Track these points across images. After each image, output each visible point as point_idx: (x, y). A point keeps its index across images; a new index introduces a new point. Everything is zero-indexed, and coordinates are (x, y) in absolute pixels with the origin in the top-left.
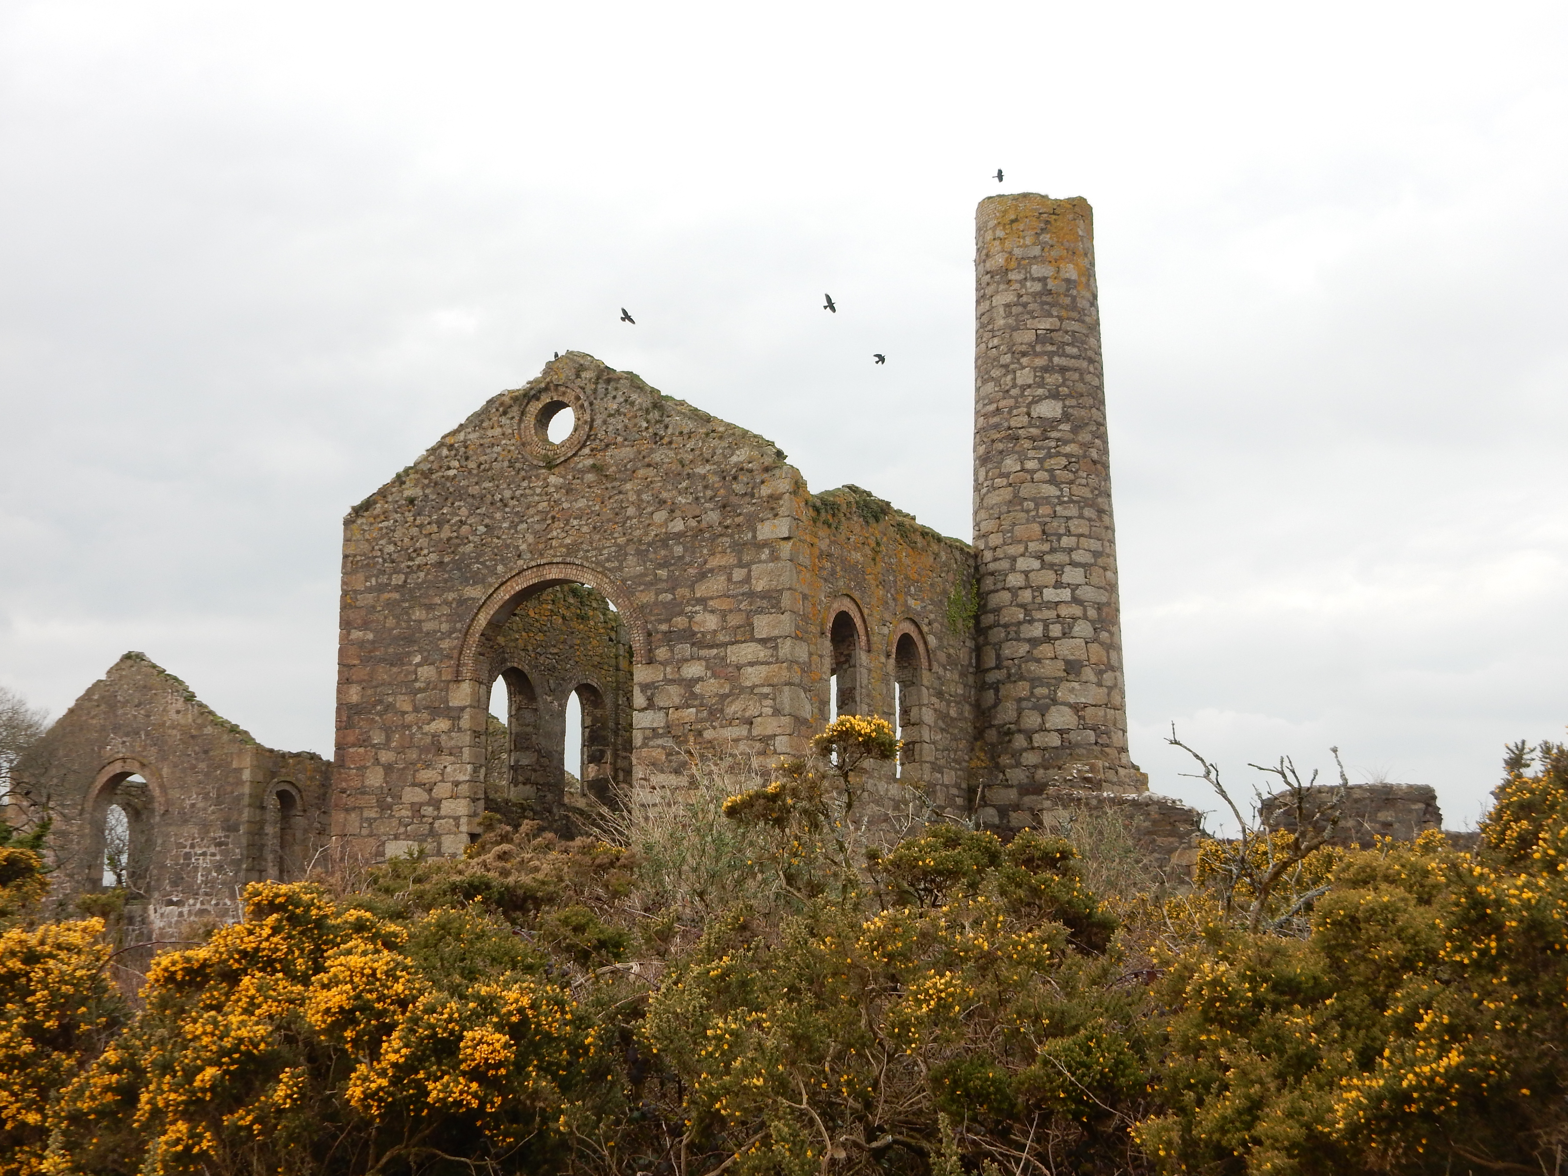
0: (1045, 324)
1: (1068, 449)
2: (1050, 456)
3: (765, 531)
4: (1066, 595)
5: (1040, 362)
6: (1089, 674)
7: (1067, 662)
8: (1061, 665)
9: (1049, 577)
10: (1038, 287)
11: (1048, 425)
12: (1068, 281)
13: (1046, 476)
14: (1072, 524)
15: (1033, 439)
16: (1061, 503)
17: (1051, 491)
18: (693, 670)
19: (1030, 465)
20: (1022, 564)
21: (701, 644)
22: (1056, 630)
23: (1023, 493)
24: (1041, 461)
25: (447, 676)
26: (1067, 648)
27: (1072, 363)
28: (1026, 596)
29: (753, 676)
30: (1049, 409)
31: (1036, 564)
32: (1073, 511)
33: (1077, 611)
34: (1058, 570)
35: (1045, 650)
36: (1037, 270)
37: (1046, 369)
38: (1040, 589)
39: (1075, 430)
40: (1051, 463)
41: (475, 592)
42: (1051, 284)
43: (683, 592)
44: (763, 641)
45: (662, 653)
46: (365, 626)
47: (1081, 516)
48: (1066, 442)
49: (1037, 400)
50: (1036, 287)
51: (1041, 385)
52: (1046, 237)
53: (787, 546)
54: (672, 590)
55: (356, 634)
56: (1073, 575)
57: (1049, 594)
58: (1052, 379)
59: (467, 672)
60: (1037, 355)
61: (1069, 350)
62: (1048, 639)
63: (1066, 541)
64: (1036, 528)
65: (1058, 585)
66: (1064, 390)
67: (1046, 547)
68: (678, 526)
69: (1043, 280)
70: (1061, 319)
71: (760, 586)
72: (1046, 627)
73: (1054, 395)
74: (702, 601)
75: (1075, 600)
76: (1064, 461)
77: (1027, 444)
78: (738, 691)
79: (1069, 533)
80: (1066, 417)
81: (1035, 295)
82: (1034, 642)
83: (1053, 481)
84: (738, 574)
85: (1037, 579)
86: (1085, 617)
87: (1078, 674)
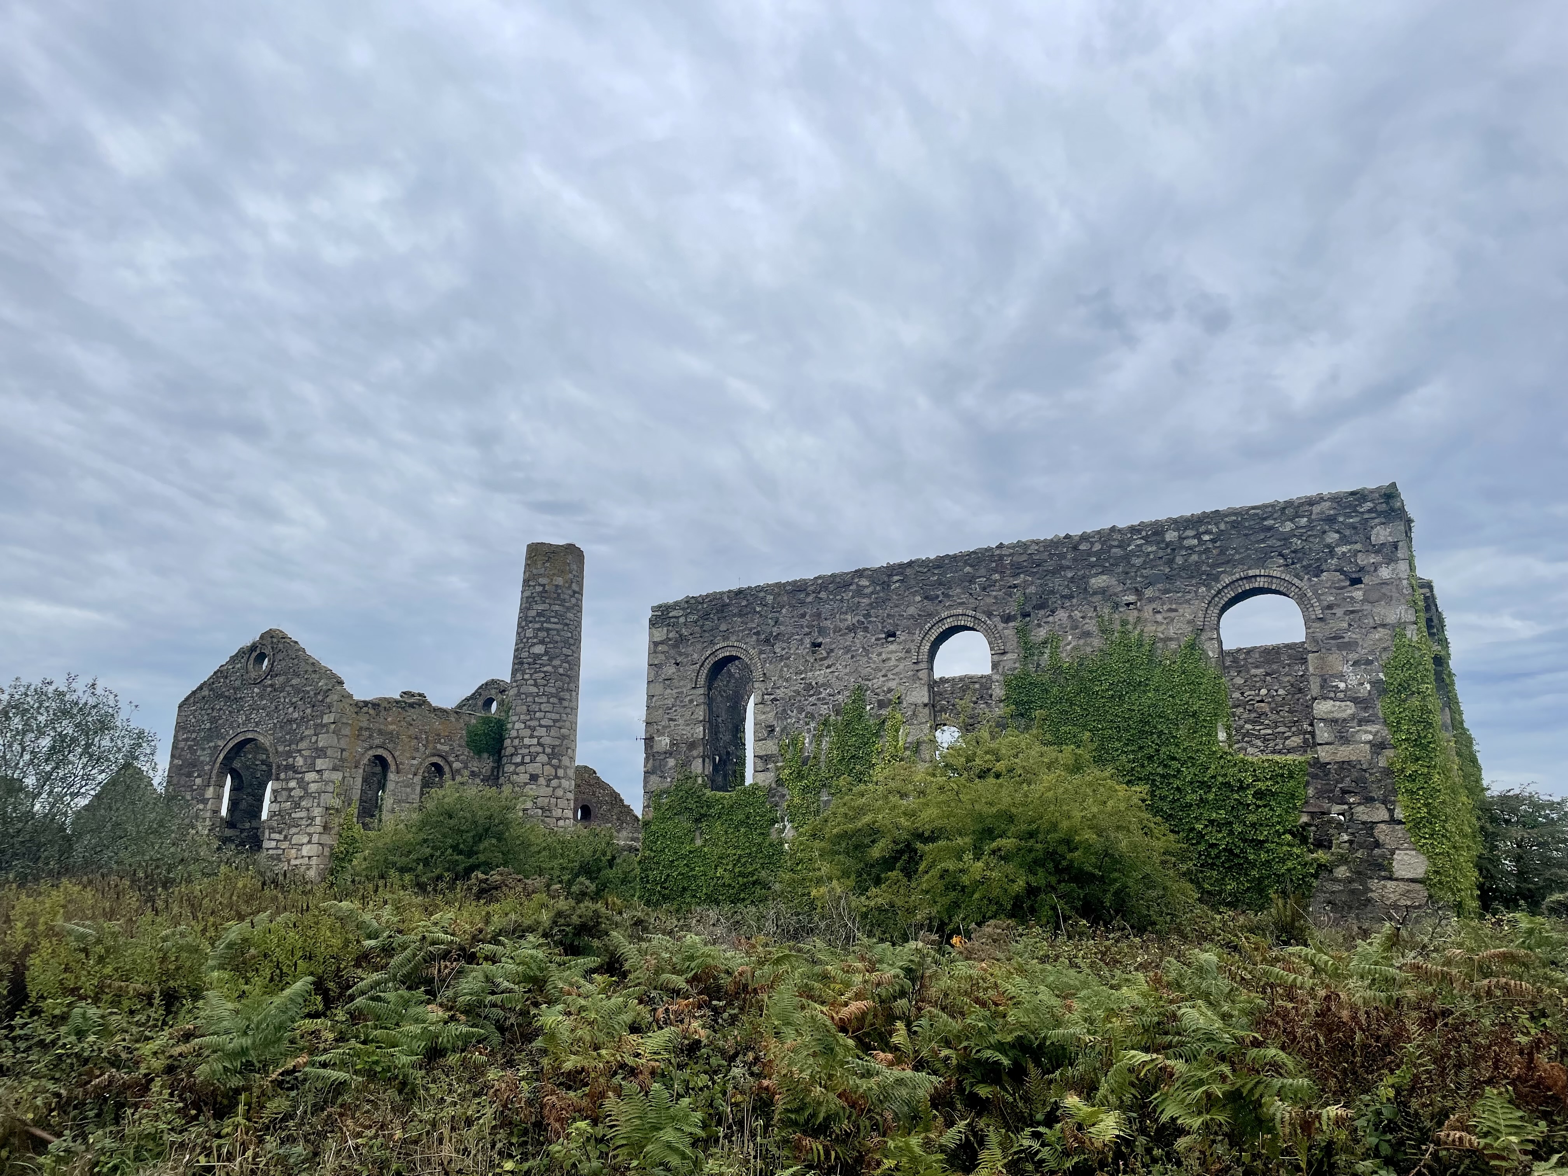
0: (541, 607)
1: (545, 669)
2: (536, 672)
3: (326, 719)
4: (535, 741)
5: (537, 626)
6: (542, 781)
7: (531, 775)
8: (528, 776)
9: (528, 732)
10: (541, 588)
11: (538, 656)
12: (557, 586)
13: (532, 682)
14: (543, 707)
15: (529, 664)
16: (538, 696)
17: (534, 690)
18: (293, 784)
19: (526, 677)
20: (517, 726)
21: (296, 772)
22: (527, 759)
23: (522, 690)
24: (531, 675)
25: (205, 783)
26: (534, 768)
27: (553, 626)
28: (516, 742)
29: (313, 787)
30: (539, 649)
31: (523, 726)
32: (544, 699)
33: (540, 749)
34: (533, 729)
35: (521, 769)
36: (542, 580)
37: (539, 629)
38: (523, 738)
39: (550, 660)
40: (535, 676)
41: (221, 743)
42: (547, 588)
43: (294, 746)
44: (318, 772)
45: (282, 776)
46: (179, 758)
47: (548, 702)
48: (545, 666)
49: (534, 645)
50: (539, 589)
51: (535, 637)
52: (548, 565)
53: (333, 726)
54: (289, 745)
55: (176, 761)
56: (541, 732)
57: (527, 741)
58: (542, 634)
59: (212, 783)
60: (536, 622)
61: (553, 620)
62: (523, 763)
63: (538, 714)
64: (525, 707)
65: (532, 737)
66: (547, 640)
67: (528, 717)
68: (296, 715)
69: (544, 586)
70: (550, 605)
71: (320, 745)
72: (523, 758)
73: (542, 642)
74: (299, 751)
75: (539, 744)
76: (543, 675)
77: (526, 666)
78: (307, 794)
79: (540, 711)
80: (546, 653)
81: (538, 593)
82: (517, 765)
83: (536, 685)
84: (314, 739)
85: (523, 733)
86: (544, 752)
87: (536, 780)
